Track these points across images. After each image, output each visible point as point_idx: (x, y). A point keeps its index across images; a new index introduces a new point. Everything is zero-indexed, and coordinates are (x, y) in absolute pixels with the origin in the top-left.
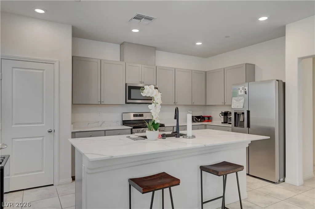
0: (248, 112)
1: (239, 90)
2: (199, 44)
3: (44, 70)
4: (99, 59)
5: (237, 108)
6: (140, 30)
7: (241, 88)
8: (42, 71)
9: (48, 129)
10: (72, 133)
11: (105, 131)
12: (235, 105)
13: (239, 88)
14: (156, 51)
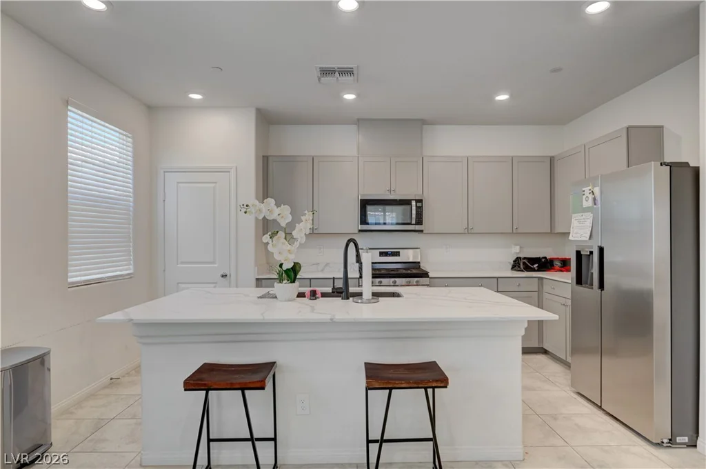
0: (601, 250)
1: (584, 194)
2: (503, 97)
3: (216, 183)
4: (310, 156)
5: (580, 239)
6: (358, 95)
7: (587, 189)
8: (213, 185)
9: (222, 273)
10: (257, 279)
11: (310, 279)
12: (577, 233)
13: (584, 191)
14: (425, 126)
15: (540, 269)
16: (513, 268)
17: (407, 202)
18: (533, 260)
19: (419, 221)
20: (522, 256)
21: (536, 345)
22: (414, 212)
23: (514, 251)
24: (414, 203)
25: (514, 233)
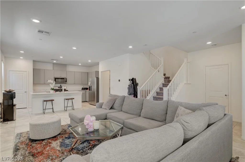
0: (91, 86)
4: (44, 69)
8: (22, 74)
9: (25, 91)
12: (89, 84)
14: (67, 65)
15: (86, 90)
16: (82, 89)
17: (64, 79)
18: (85, 88)
19: (66, 82)
20: (83, 87)
21: (85, 101)
22: (65, 80)
23: (82, 87)
24: (65, 79)
25: (82, 84)
